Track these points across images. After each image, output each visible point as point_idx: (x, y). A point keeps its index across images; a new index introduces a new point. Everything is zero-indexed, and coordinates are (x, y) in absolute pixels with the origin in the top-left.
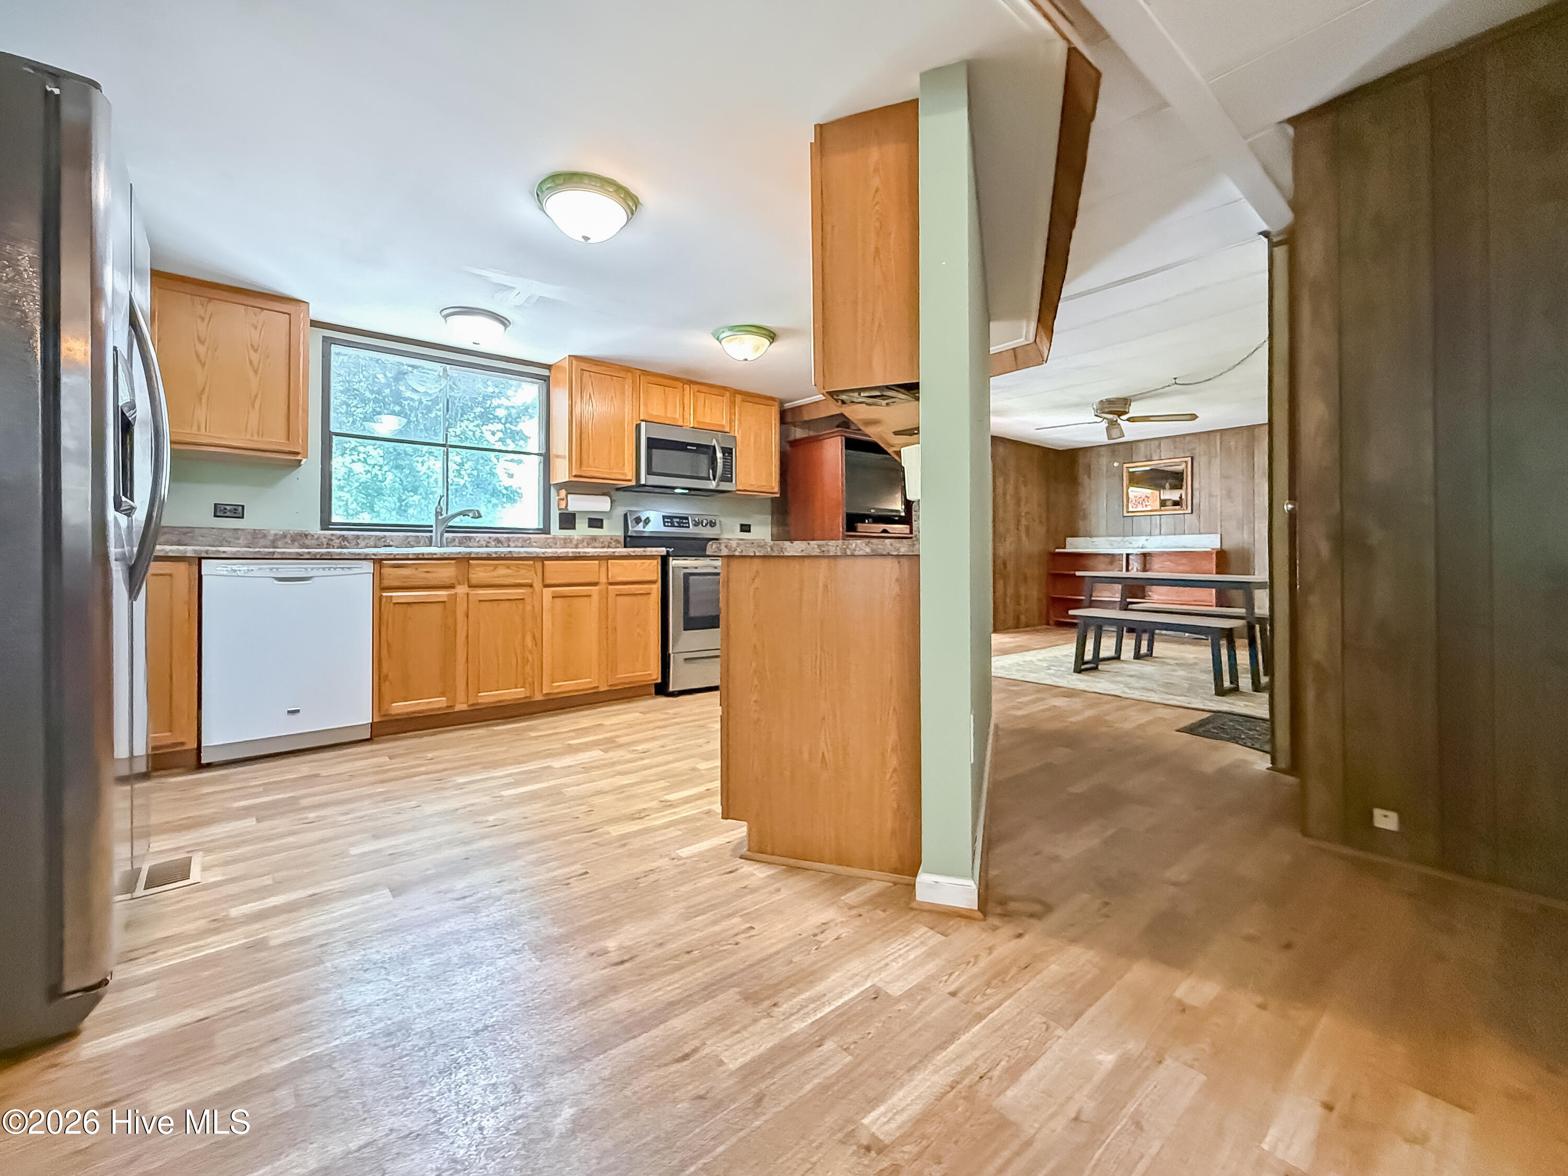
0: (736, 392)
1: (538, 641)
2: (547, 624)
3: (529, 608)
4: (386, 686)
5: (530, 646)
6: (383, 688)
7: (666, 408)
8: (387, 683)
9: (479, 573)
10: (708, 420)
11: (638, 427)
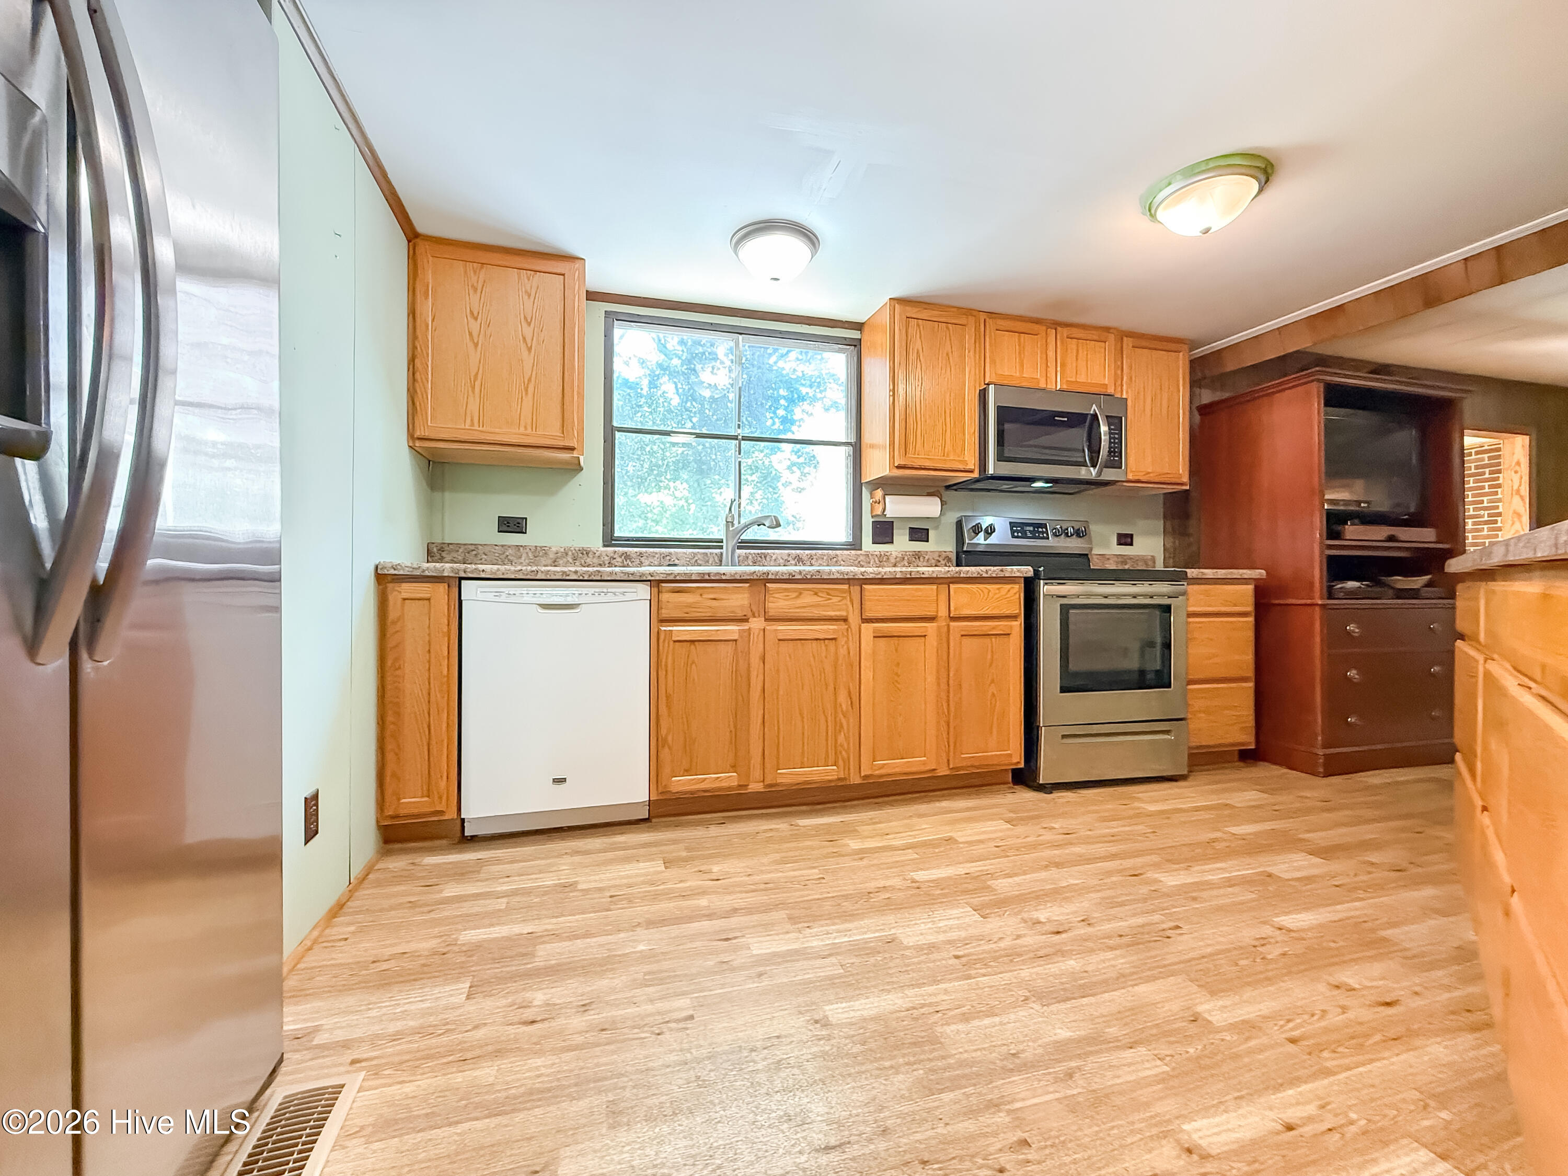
0: (1123, 335)
1: (855, 702)
2: (867, 675)
3: (843, 651)
4: (665, 754)
5: (844, 707)
6: (661, 756)
7: (1022, 365)
8: (666, 750)
9: (780, 602)
10: (1082, 378)
11: (983, 395)
